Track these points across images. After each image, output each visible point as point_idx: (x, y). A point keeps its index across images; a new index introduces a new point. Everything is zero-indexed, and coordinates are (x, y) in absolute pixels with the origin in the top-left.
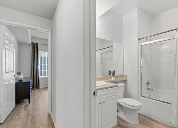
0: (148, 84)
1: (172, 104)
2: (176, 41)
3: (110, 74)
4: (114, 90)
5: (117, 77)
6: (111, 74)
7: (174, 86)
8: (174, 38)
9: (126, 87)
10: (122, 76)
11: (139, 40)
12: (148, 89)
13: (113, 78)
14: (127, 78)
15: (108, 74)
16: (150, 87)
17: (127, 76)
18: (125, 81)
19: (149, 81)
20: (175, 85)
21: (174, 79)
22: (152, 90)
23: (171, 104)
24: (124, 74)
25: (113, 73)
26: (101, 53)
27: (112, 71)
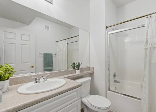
0: (115, 76)
1: (142, 99)
2: (146, 29)
3: (74, 67)
4: (76, 93)
5: (83, 70)
6: (76, 67)
7: (144, 80)
8: (144, 26)
9: (92, 81)
10: (89, 68)
11: (106, 28)
12: (115, 81)
13: (78, 72)
14: (93, 71)
15: (72, 67)
16: (116, 79)
17: (94, 68)
18: (91, 75)
19: (115, 73)
20: (144, 78)
21: (144, 71)
22: (119, 82)
23: (140, 99)
24: (91, 66)
25: (77, 66)
26: (66, 43)
27: (76, 63)
